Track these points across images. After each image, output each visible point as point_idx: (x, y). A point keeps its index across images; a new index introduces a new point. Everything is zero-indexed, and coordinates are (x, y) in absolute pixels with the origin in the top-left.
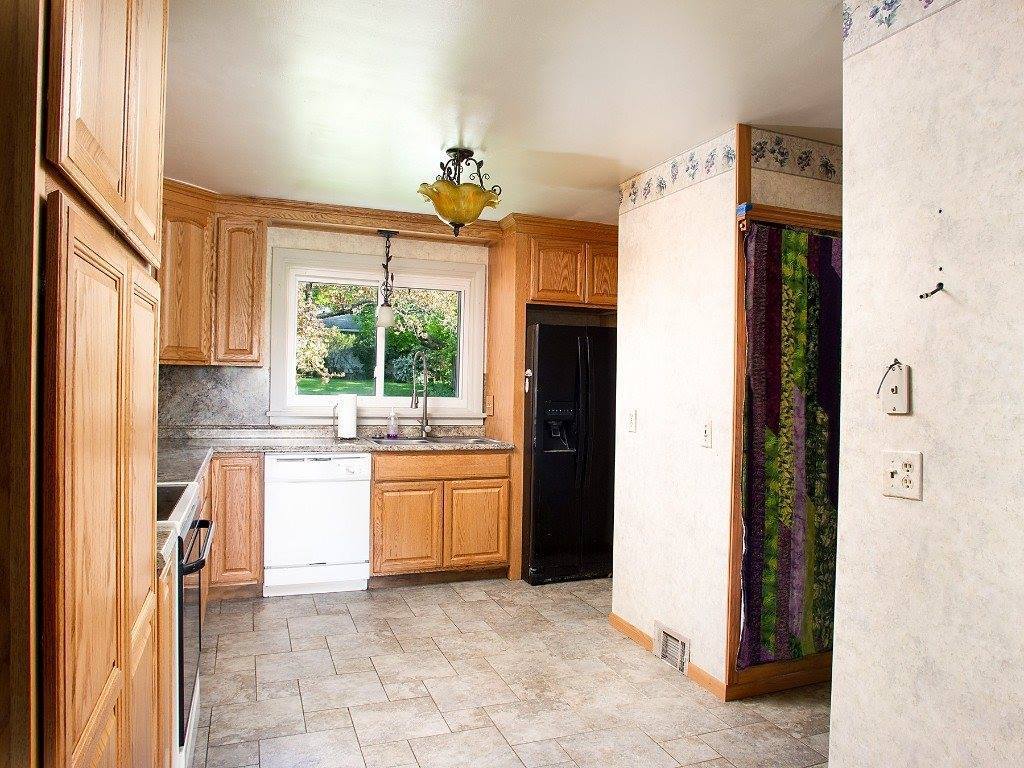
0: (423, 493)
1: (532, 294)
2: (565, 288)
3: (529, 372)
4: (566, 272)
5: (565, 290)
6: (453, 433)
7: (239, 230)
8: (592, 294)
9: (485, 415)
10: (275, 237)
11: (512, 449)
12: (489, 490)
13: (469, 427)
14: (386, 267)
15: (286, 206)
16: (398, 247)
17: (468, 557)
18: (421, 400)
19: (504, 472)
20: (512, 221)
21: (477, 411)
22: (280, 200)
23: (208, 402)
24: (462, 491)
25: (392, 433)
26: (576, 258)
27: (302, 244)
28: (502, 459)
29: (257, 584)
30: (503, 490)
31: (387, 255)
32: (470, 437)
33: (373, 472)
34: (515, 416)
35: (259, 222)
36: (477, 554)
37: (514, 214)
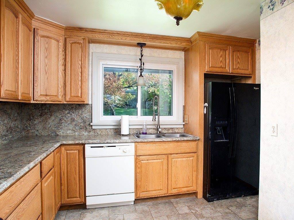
0: (159, 160)
1: (207, 69)
2: (221, 66)
3: (206, 104)
4: (221, 59)
5: (221, 67)
6: (170, 131)
7: (75, 43)
8: (233, 69)
9: (184, 123)
10: (93, 48)
11: (199, 140)
12: (188, 158)
13: (177, 128)
14: (140, 60)
15: (96, 32)
16: (146, 51)
17: (179, 189)
18: (157, 117)
19: (194, 150)
20: (197, 36)
21: (181, 121)
22: (93, 29)
23: (66, 119)
24: (176, 159)
25: (144, 132)
26: (226, 52)
27: (105, 51)
28: (194, 144)
29: (83, 204)
30: (195, 158)
31: (141, 54)
32: (178, 133)
33: (136, 151)
34: (200, 125)
35: (84, 39)
36: (183, 187)
37: (198, 32)
